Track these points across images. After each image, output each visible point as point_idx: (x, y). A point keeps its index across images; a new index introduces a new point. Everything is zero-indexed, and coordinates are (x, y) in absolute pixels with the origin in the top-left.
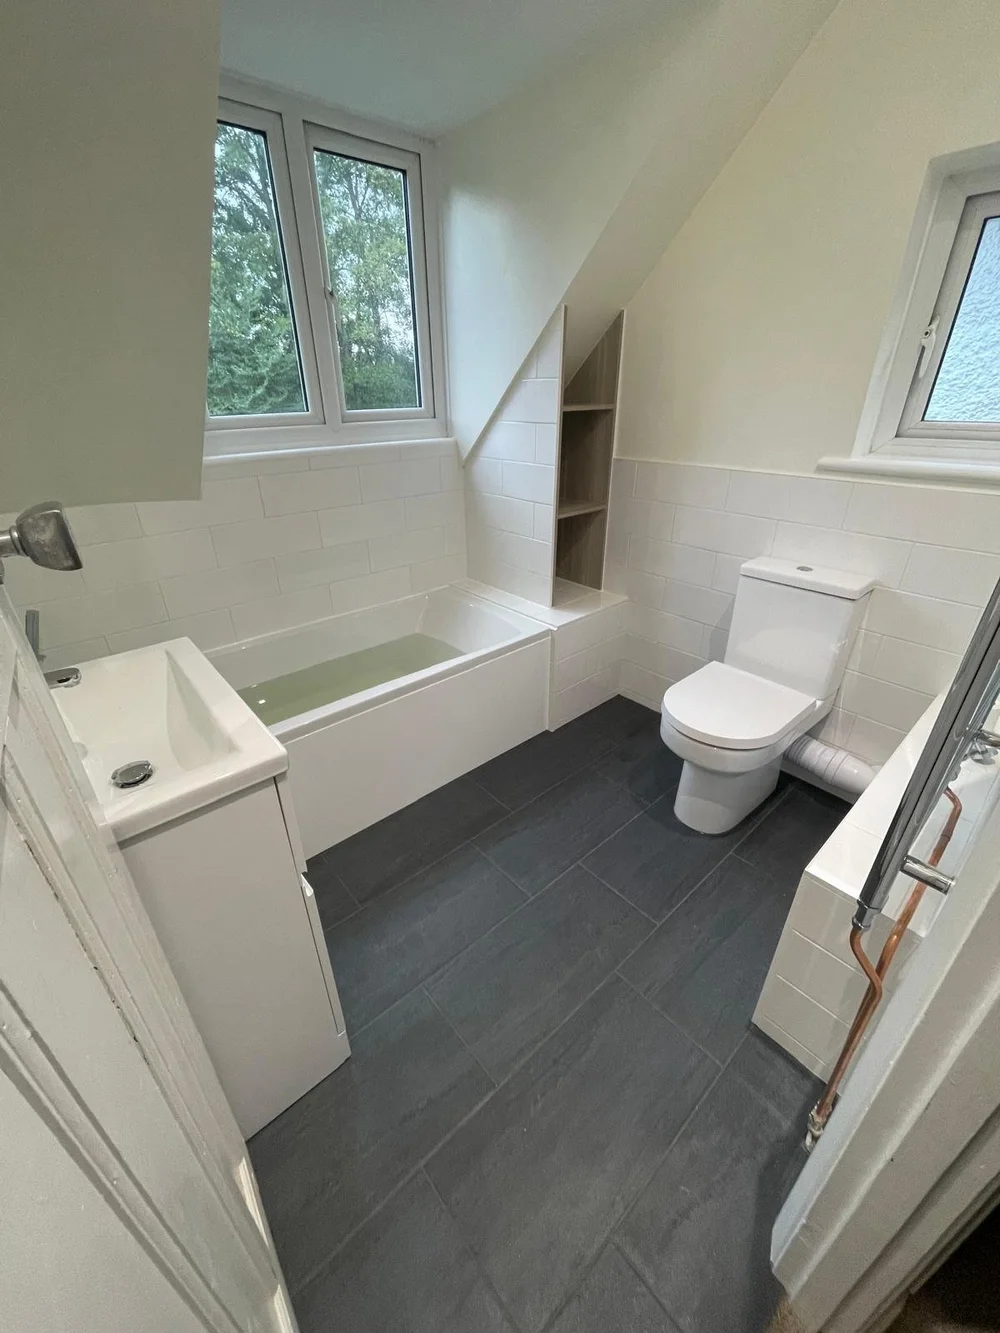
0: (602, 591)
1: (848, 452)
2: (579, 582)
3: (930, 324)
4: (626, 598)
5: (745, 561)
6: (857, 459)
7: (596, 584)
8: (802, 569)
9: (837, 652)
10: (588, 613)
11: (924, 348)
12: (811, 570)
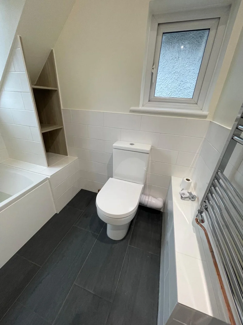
0: (68, 156)
1: (138, 105)
2: (60, 154)
3: (153, 66)
4: (77, 158)
5: (114, 143)
6: (141, 108)
7: (65, 153)
8: (131, 144)
9: (146, 170)
10: (63, 167)
11: (152, 73)
12: (134, 144)
